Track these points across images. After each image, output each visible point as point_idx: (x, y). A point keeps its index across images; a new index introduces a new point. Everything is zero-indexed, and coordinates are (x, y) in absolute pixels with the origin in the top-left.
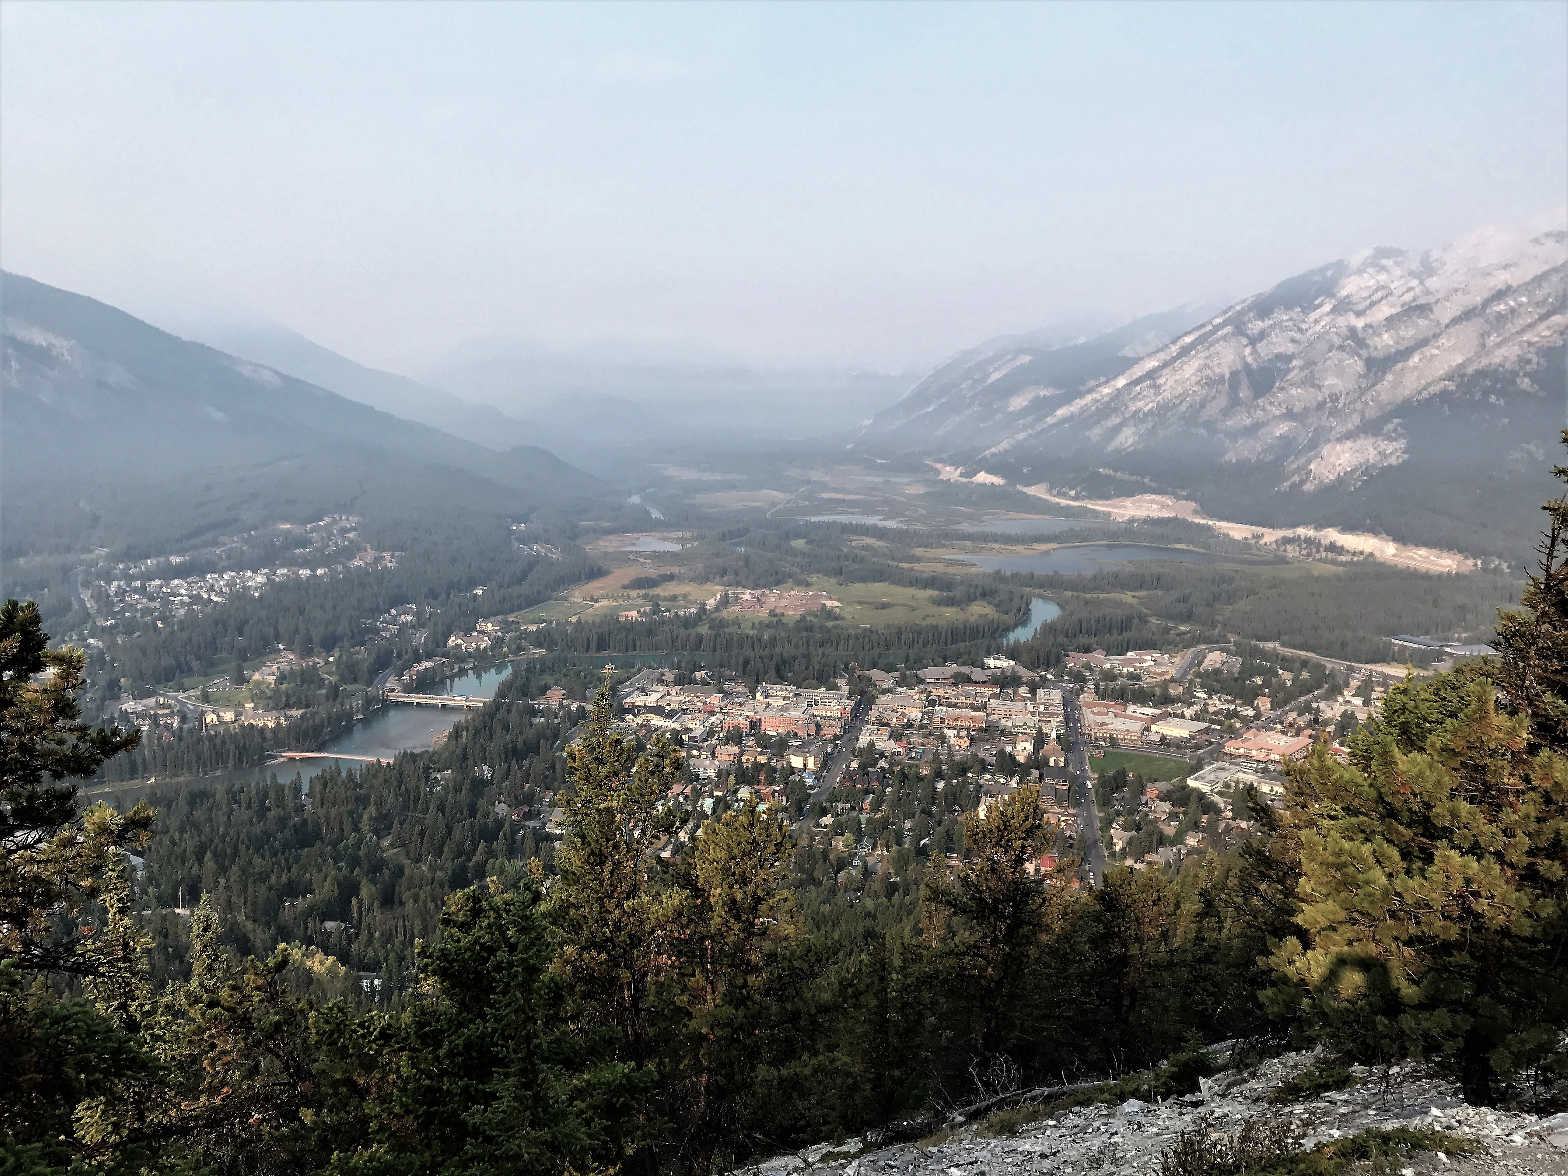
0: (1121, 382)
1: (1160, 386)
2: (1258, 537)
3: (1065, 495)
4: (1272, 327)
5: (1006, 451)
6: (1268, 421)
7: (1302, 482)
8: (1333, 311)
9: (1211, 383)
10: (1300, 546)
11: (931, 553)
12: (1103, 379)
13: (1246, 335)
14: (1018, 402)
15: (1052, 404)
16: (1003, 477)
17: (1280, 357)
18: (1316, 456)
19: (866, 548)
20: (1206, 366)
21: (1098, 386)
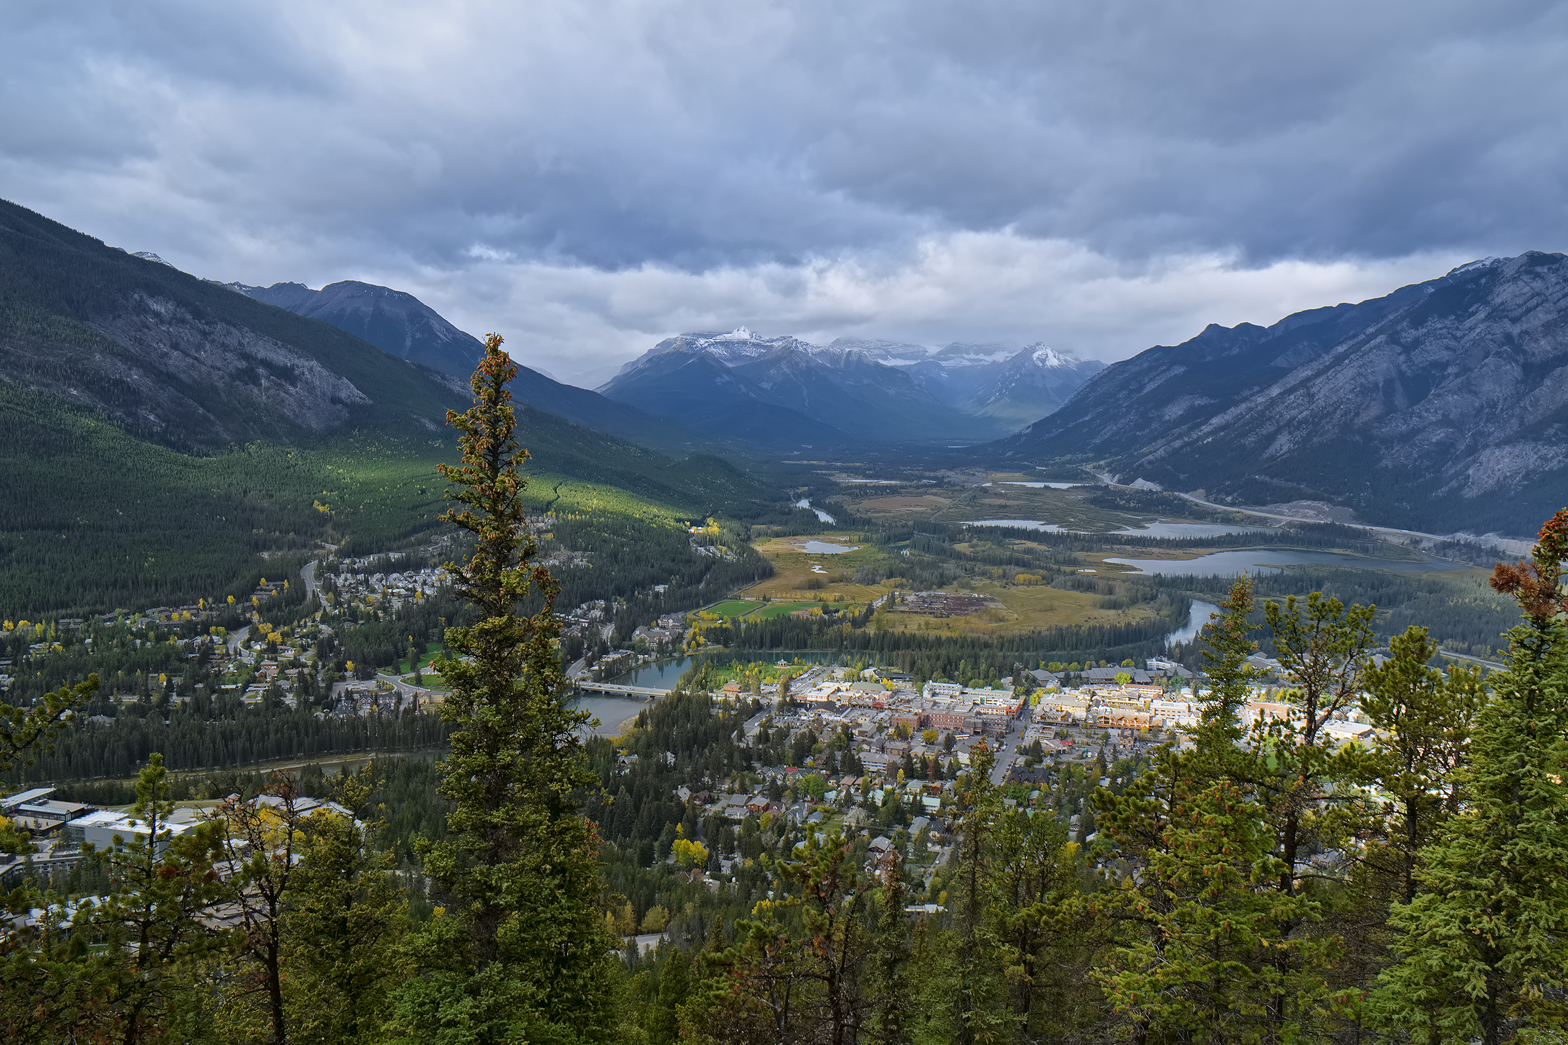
0: (1275, 391)
1: (1313, 395)
2: (1416, 542)
3: (1222, 502)
4: (1427, 335)
5: (1163, 459)
6: (1425, 427)
7: (1461, 487)
8: (1489, 317)
9: (1367, 391)
10: (1459, 550)
11: (1093, 556)
12: (1256, 389)
13: (1399, 344)
14: (1174, 411)
15: (1206, 414)
16: (1161, 484)
17: (1435, 365)
18: (1474, 461)
19: (1029, 551)
20: (1360, 374)
21: (1252, 395)
